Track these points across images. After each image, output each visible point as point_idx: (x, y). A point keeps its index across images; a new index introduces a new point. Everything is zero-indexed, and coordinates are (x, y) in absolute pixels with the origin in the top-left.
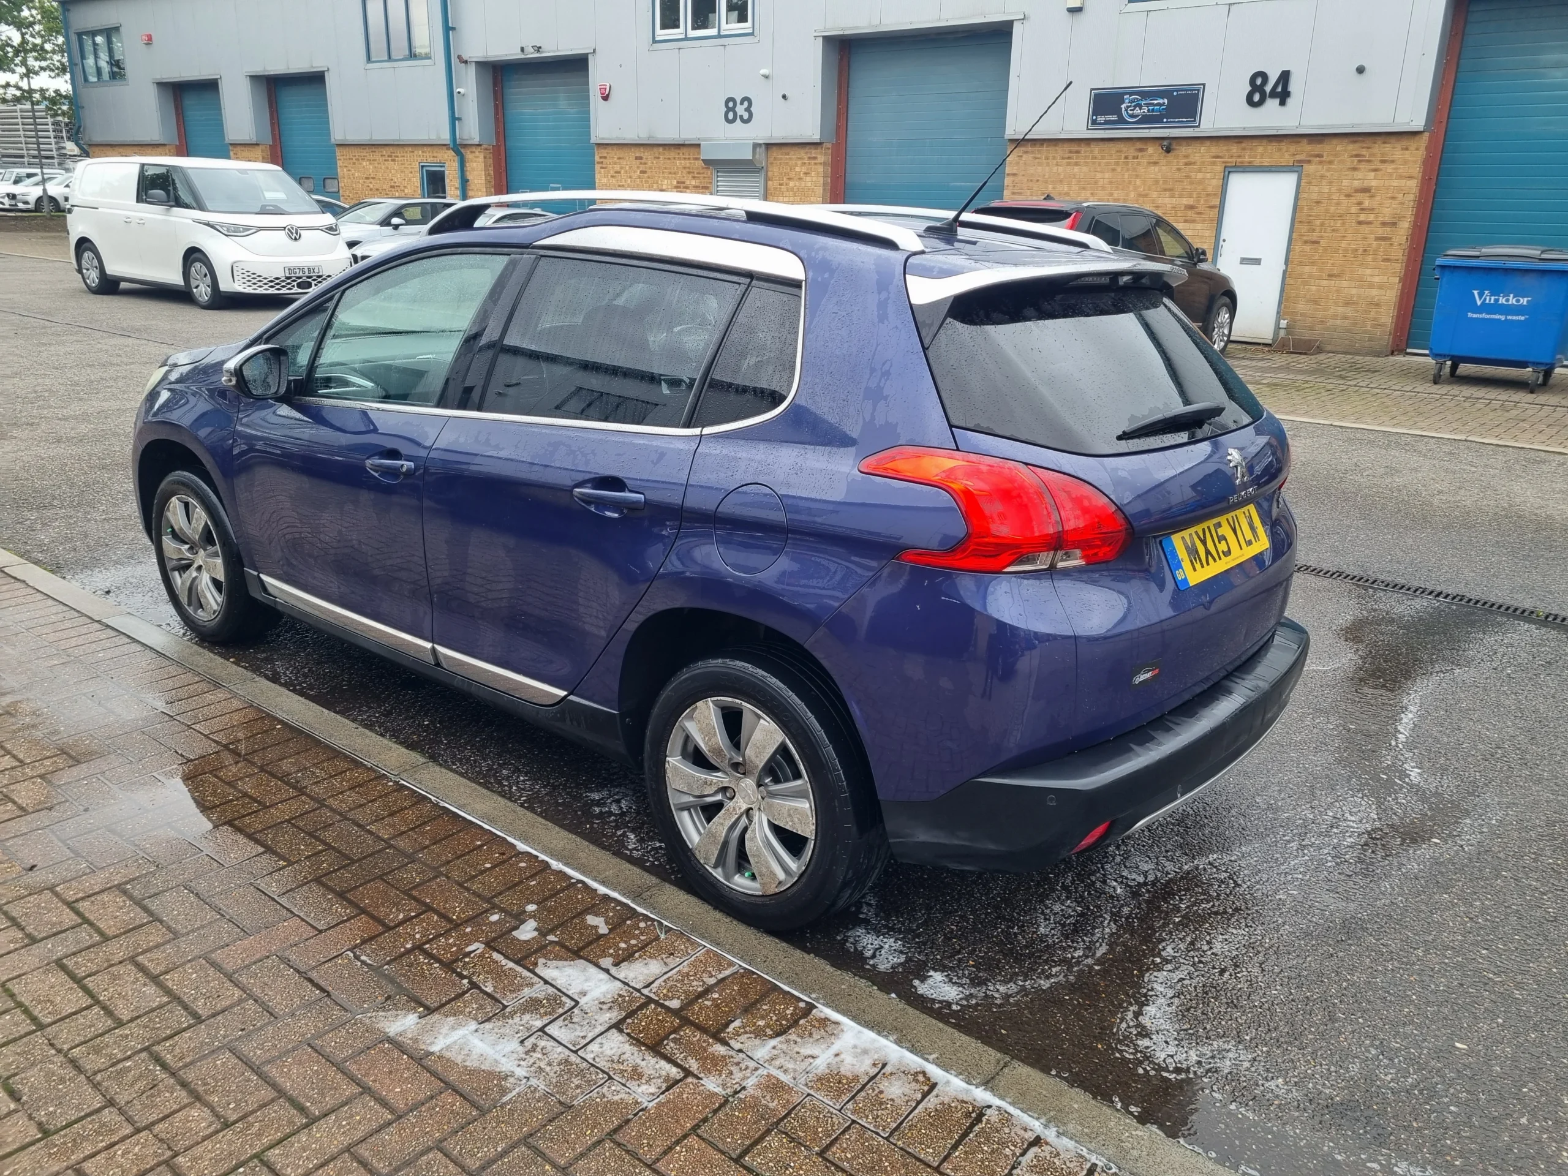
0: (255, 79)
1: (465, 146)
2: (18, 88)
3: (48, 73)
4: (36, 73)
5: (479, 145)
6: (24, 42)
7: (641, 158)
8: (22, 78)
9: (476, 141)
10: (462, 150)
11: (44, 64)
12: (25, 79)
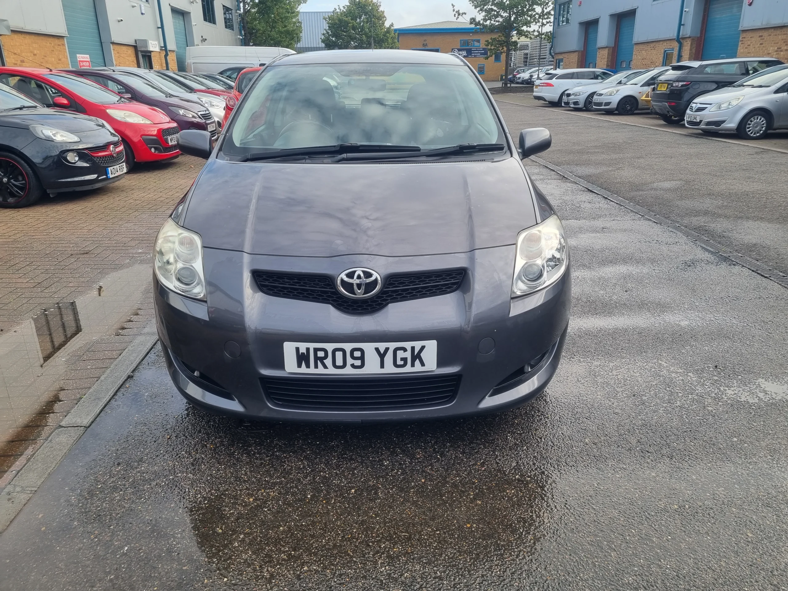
0: (612, 16)
1: (684, 38)
2: (538, 31)
3: (549, 24)
4: (545, 25)
5: (690, 37)
6: (543, 11)
7: (761, 36)
8: (539, 27)
9: (688, 36)
10: (681, 40)
11: (548, 20)
12: (541, 28)
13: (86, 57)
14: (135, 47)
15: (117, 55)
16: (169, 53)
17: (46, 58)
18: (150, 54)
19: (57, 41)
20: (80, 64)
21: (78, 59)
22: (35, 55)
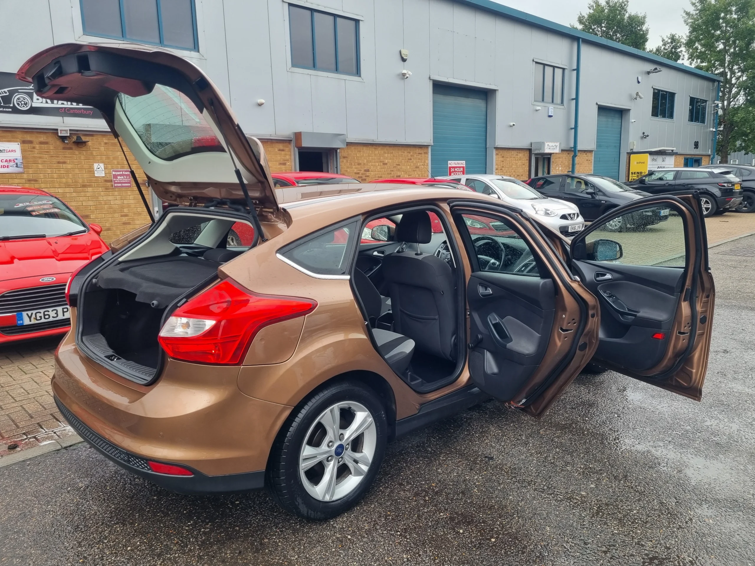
13: (462, 163)
14: (530, 150)
15: (502, 159)
16: (578, 154)
17: (399, 167)
18: (549, 156)
19: (418, 151)
20: (450, 170)
21: (449, 166)
22: (386, 164)
